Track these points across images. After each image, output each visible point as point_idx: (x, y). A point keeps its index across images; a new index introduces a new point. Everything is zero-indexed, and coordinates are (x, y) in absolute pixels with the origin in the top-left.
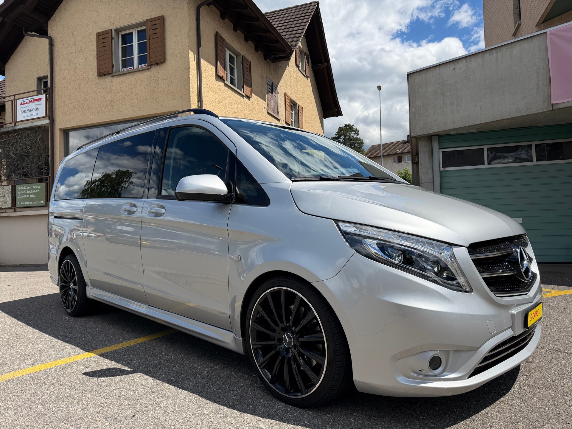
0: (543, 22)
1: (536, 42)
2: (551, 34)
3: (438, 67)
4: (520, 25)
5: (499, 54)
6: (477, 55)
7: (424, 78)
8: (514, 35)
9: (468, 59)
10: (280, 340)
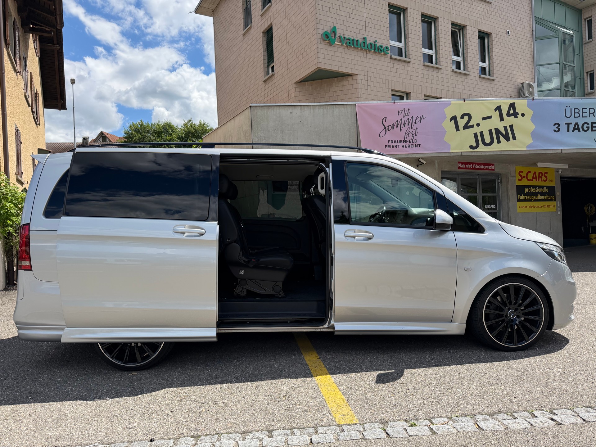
0: (300, 82)
1: (349, 109)
2: (359, 106)
3: (278, 107)
4: (273, 75)
5: (325, 111)
6: (309, 107)
7: (266, 113)
8: (265, 82)
9: (303, 107)
10: (507, 316)
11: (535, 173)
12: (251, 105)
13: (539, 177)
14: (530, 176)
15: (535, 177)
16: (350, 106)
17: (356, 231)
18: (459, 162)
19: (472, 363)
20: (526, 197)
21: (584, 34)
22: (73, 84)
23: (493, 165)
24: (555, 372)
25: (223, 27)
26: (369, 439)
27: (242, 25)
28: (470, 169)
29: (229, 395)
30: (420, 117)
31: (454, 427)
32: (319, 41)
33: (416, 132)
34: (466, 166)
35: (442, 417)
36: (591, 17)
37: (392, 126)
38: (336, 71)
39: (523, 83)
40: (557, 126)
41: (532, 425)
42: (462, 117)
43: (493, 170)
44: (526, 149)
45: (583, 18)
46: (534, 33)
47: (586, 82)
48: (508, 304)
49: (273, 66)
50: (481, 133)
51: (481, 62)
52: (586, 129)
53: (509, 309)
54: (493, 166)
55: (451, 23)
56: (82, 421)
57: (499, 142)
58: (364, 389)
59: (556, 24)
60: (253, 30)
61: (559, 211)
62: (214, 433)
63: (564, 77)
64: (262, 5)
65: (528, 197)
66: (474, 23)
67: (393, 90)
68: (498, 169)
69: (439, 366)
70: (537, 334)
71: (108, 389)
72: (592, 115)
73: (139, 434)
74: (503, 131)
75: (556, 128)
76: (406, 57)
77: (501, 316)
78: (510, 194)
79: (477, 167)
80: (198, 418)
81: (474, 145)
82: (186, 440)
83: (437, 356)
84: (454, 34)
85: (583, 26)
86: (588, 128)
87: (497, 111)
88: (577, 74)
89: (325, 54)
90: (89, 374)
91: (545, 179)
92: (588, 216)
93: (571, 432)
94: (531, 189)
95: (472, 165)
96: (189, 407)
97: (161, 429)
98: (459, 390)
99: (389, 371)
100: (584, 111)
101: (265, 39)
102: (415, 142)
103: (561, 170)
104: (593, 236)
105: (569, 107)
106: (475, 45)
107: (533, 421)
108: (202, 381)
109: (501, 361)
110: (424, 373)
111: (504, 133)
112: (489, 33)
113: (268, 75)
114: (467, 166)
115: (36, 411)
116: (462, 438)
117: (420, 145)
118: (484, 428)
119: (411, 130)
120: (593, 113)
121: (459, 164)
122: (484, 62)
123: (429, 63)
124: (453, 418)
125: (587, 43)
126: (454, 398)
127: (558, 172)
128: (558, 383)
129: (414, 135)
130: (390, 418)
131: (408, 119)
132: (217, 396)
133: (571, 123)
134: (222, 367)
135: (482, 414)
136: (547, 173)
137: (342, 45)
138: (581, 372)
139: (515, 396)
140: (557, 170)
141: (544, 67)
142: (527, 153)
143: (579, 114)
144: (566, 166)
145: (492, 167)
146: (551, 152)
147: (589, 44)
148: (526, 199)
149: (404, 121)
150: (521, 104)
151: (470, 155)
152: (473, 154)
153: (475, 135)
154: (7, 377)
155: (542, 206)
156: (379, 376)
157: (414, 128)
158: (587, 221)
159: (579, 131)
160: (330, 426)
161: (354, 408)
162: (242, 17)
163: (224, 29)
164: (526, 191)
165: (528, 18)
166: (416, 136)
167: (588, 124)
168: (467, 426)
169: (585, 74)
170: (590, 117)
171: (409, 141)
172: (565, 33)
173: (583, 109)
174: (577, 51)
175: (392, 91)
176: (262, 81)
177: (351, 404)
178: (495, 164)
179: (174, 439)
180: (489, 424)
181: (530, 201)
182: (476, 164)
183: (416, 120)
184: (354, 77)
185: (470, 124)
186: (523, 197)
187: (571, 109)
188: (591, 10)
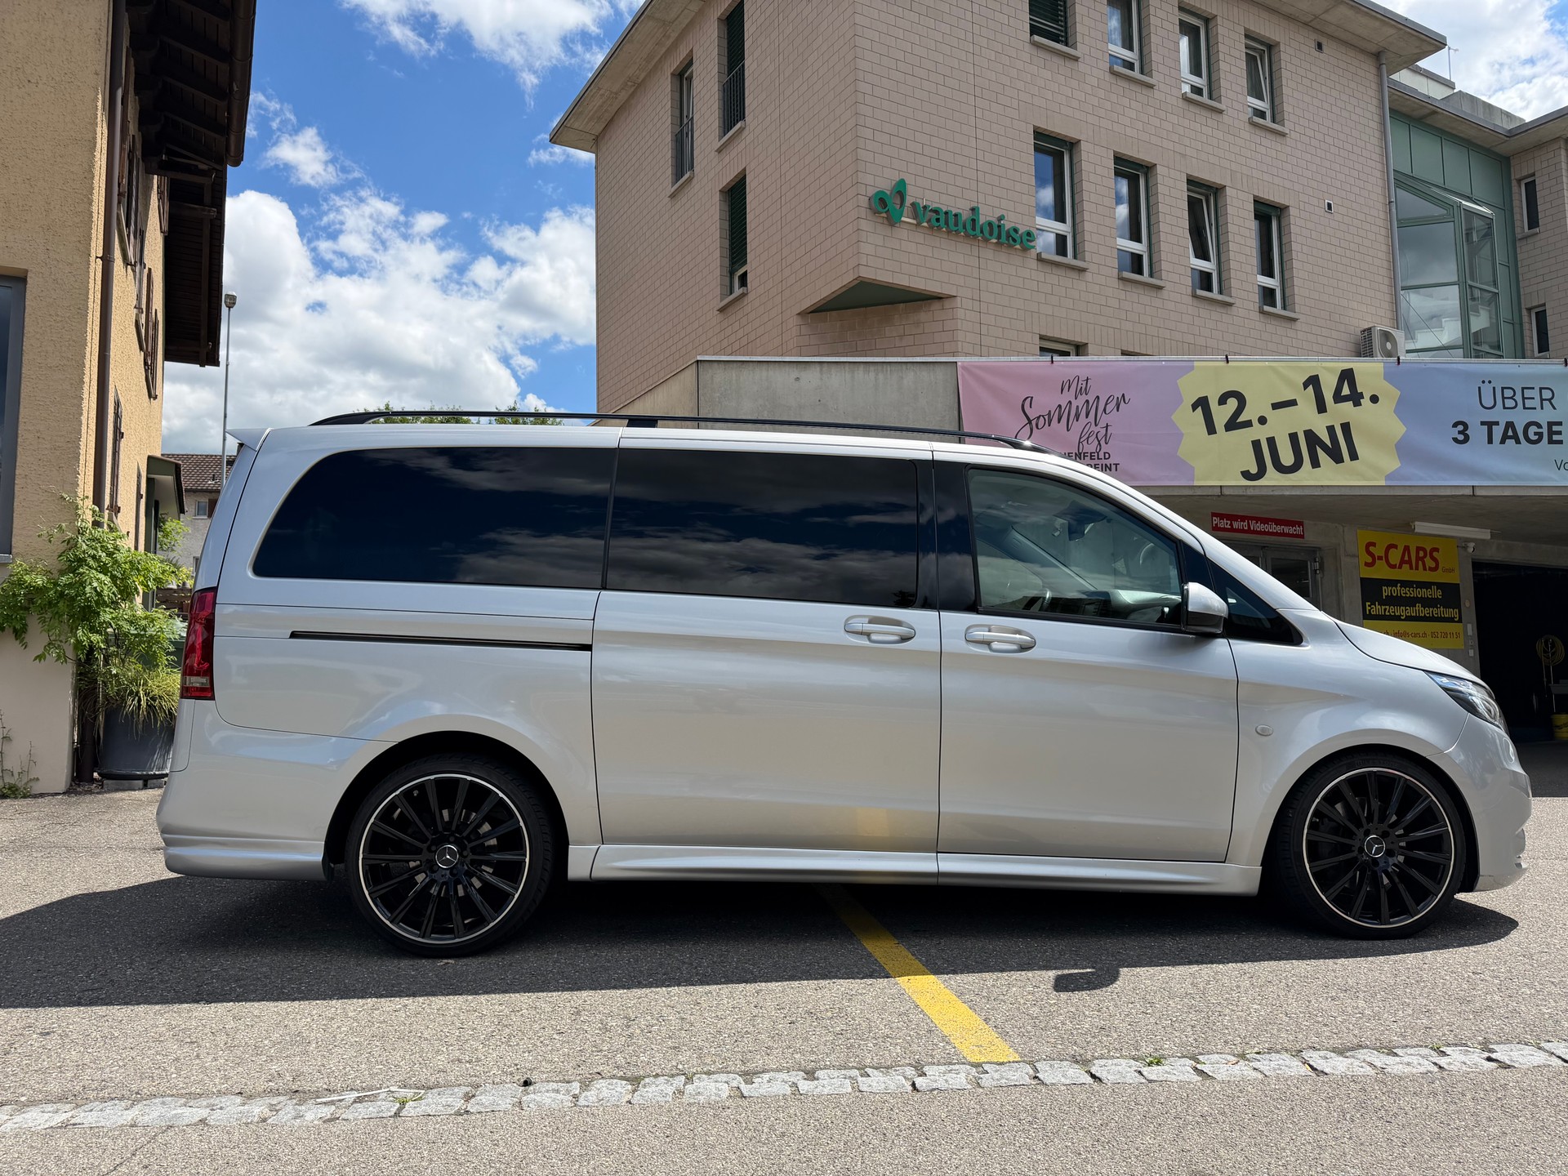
0: (812, 312)
1: (940, 374)
2: (963, 368)
3: (765, 364)
4: (743, 295)
5: (881, 376)
6: (842, 366)
7: (734, 378)
8: (722, 310)
9: (825, 367)
10: (1361, 850)
11: (1407, 549)
12: (699, 358)
13: (1418, 558)
14: (1395, 556)
15: (1406, 558)
16: (942, 367)
17: (992, 630)
18: (1214, 515)
19: (1280, 959)
20: (1385, 610)
21: (1517, 217)
22: (229, 308)
23: (1300, 524)
24: (1488, 978)
25: (619, 177)
26: (1053, 1084)
27: (669, 171)
28: (1242, 531)
29: (692, 1006)
30: (1115, 398)
31: (1255, 1069)
32: (863, 212)
33: (1106, 435)
34: (1231, 525)
35: (1221, 1053)
36: (1533, 175)
37: (1046, 417)
38: (902, 288)
39: (1370, 329)
40: (1461, 428)
41: (1440, 1067)
42: (1223, 400)
43: (1302, 537)
44: (1383, 483)
45: (1513, 178)
46: (1394, 210)
47: (1527, 333)
48: (1364, 821)
49: (745, 274)
50: (1271, 442)
51: (1263, 274)
52: (1534, 438)
53: (1367, 833)
54: (1299, 527)
55: (1187, 180)
56: (347, 1046)
57: (1315, 463)
58: (1022, 1001)
59: (1445, 189)
60: (696, 185)
61: (1472, 647)
62: (674, 1072)
63: (1472, 319)
64: (721, 125)
65: (1391, 610)
66: (1245, 180)
67: (1042, 338)
68: (1313, 535)
69: (1198, 962)
70: (1439, 897)
71: (391, 990)
72: (1546, 403)
73: (492, 1073)
74: (1326, 438)
75: (1460, 432)
76: (1075, 257)
77: (1347, 849)
78: (1345, 599)
79: (1260, 527)
80: (628, 1046)
81: (1254, 470)
82: (609, 1084)
83: (1191, 944)
84: (1194, 207)
85: (1515, 197)
86: (1540, 435)
87: (1311, 387)
88: (1505, 313)
89: (876, 245)
90: (334, 962)
91: (1433, 565)
92: (1548, 668)
93: (1537, 1080)
94: (1399, 588)
95: (1246, 523)
96: (600, 1025)
97: (543, 1063)
98: (1255, 1006)
99: (1076, 971)
100: (1528, 393)
101: (727, 209)
102: (1105, 459)
103: (1472, 545)
104: (1562, 719)
105: (1490, 382)
106: (1247, 233)
107: (1443, 1061)
108: (619, 979)
109: (1352, 957)
110: (1164, 974)
111: (1328, 442)
112: (1282, 207)
113: (731, 293)
114: (1236, 525)
115: (227, 1026)
116: (1277, 1087)
117: (1116, 465)
118: (1326, 1070)
119: (1093, 428)
120: (1549, 400)
121: (1214, 518)
122: (1271, 275)
123: (1133, 272)
124: (1248, 1056)
125: (1526, 237)
126: (1246, 1020)
127: (1465, 548)
128: (1497, 998)
129: (1102, 442)
130: (1096, 1054)
131: (1087, 401)
132: (662, 1007)
133: (1497, 423)
134: (660, 954)
135: (1319, 1050)
136: (1437, 550)
137: (918, 225)
138: (1553, 980)
139: (1394, 1019)
140: (1463, 543)
141: (1419, 293)
142: (1387, 492)
143: (1514, 400)
144: (1485, 534)
145: (1299, 530)
146: (1448, 492)
147: (1530, 241)
148: (1387, 613)
149: (1077, 406)
150: (1369, 371)
151: (1244, 496)
152: (1250, 492)
153: (1256, 445)
154: (131, 964)
155: (1429, 633)
156: (1058, 979)
157: (1102, 424)
158: (1545, 680)
159: (1518, 442)
160: (951, 1064)
161: (1004, 1035)
162: (669, 155)
163: (622, 181)
164: (1384, 594)
165: (1378, 174)
166: (1106, 443)
167: (1539, 426)
168: (1286, 1066)
169: (1525, 312)
170: (1542, 408)
171: (1089, 455)
172: (1470, 213)
173: (1523, 389)
174: (1500, 257)
175: (1040, 338)
176: (715, 309)
177: (995, 1027)
178: (1306, 522)
179: (580, 1083)
180: (1337, 1065)
181: (1398, 618)
182: (1257, 519)
183: (1106, 404)
184: (947, 304)
185: (1241, 419)
186: (1377, 609)
187: (1494, 388)
188: (1534, 158)
